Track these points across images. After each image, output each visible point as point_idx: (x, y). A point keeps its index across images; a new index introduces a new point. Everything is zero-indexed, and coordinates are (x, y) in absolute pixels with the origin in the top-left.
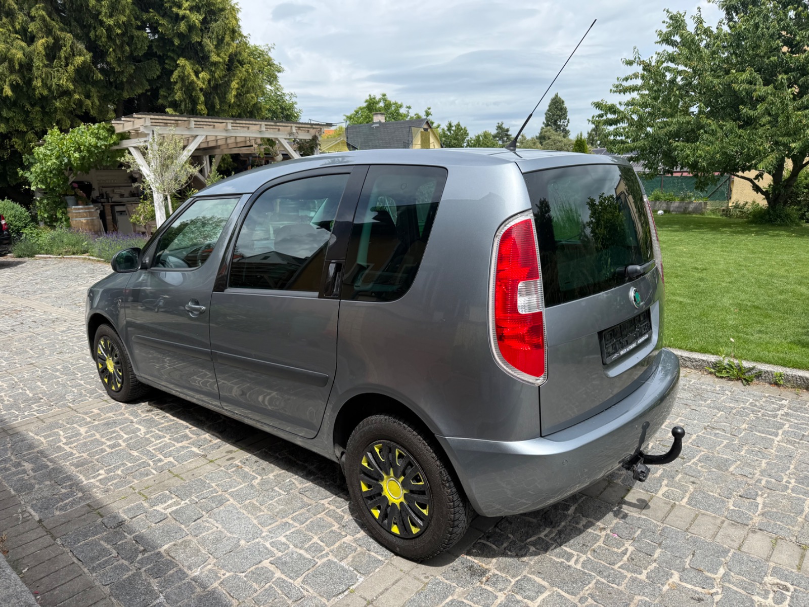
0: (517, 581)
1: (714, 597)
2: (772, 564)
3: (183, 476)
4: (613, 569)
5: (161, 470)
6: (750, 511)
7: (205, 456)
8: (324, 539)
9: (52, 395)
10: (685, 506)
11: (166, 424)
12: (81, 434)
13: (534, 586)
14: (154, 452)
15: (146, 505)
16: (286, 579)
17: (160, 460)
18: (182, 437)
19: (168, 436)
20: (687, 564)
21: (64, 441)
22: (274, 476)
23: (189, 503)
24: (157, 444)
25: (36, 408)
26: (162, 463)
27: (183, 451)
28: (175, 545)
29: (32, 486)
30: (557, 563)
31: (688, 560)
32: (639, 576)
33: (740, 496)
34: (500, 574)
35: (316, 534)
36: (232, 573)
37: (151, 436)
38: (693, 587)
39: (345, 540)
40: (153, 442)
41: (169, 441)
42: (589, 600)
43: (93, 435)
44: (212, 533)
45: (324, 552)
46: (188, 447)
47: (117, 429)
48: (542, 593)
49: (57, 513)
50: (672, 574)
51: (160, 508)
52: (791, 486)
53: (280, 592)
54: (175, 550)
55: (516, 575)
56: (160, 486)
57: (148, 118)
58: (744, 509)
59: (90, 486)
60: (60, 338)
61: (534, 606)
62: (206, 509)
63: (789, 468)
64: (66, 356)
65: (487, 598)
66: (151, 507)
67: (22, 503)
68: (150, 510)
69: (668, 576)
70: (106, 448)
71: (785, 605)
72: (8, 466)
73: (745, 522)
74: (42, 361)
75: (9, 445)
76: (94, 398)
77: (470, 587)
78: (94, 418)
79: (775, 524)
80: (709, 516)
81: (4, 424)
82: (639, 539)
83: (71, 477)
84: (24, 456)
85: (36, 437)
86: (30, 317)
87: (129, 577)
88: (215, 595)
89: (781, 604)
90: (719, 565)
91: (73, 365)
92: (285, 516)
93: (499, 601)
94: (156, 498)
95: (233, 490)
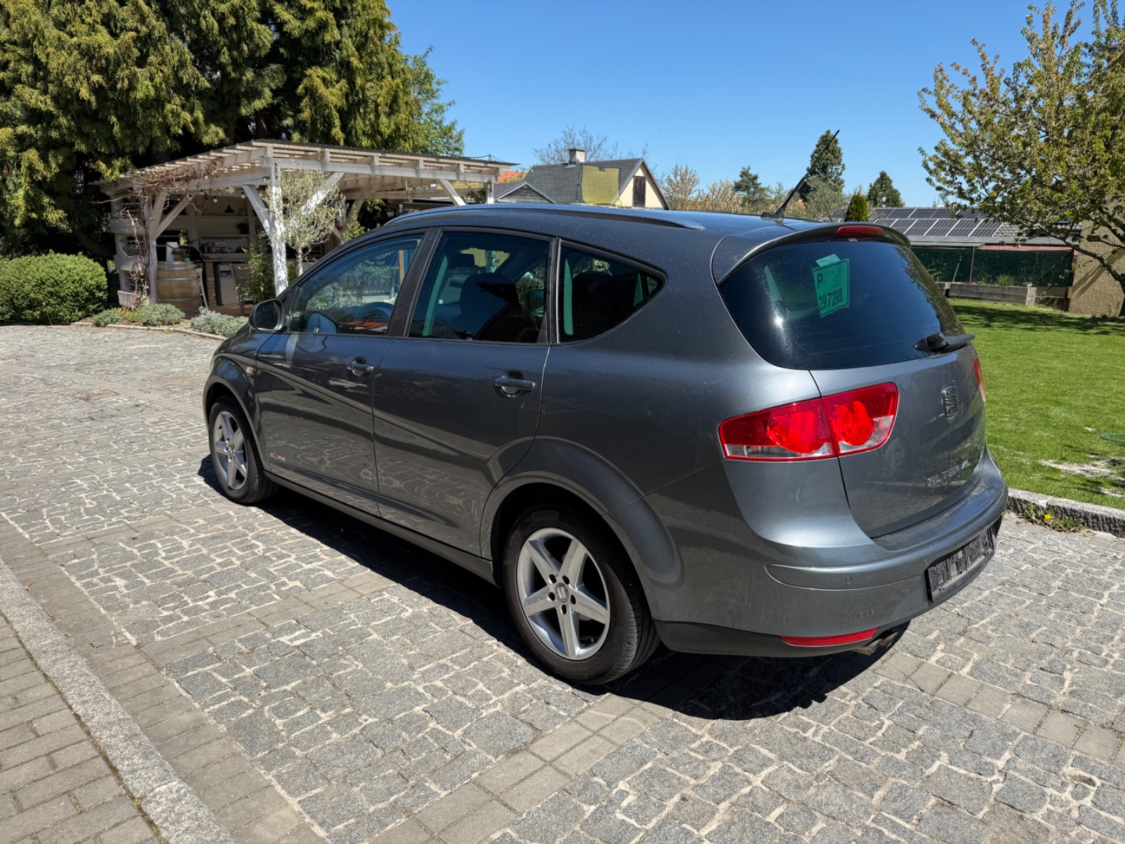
0: (736, 751)
2: (1076, 753)
3: (315, 604)
4: (862, 744)
5: (285, 596)
6: (1052, 688)
7: (341, 581)
8: (492, 687)
9: (145, 499)
10: (965, 677)
11: (291, 541)
12: (183, 548)
13: (758, 758)
14: (276, 573)
15: (268, 635)
16: (443, 730)
17: (284, 584)
18: (311, 557)
19: (294, 556)
20: (962, 745)
21: (163, 554)
22: (429, 609)
23: (321, 635)
24: (281, 564)
25: (127, 514)
26: (287, 588)
27: (313, 574)
28: (305, 683)
29: (128, 605)
31: (963, 742)
33: (1042, 669)
34: (715, 741)
35: (481, 680)
36: (376, 720)
37: (273, 555)
38: (965, 772)
39: (517, 689)
40: (275, 562)
41: (295, 562)
42: (828, 779)
43: (198, 550)
44: (351, 673)
45: (491, 702)
46: (319, 570)
47: (229, 544)
48: (767, 766)
49: (158, 638)
50: (940, 755)
51: (285, 639)
52: (1112, 661)
53: (436, 745)
54: (305, 689)
55: (737, 744)
56: (285, 613)
57: (270, 147)
58: (1045, 686)
59: (197, 610)
60: (151, 430)
61: (757, 781)
62: (343, 644)
63: (1112, 638)
64: (160, 453)
65: (697, 768)
66: (274, 637)
67: (116, 624)
68: (273, 641)
69: (935, 757)
70: (216, 566)
71: (1087, 801)
72: (95, 580)
73: (1044, 701)
74: (130, 458)
75: (95, 556)
76: (198, 506)
77: (675, 754)
78: (198, 530)
79: (1085, 706)
80: (996, 690)
81: (86, 531)
82: (900, 713)
83: (173, 597)
84: (115, 569)
85: (128, 549)
86: (112, 403)
87: (250, 716)
88: (355, 743)
89: (1082, 799)
90: (1003, 749)
91: (169, 465)
92: (444, 657)
93: (712, 772)
94: (281, 628)
95: (377, 623)
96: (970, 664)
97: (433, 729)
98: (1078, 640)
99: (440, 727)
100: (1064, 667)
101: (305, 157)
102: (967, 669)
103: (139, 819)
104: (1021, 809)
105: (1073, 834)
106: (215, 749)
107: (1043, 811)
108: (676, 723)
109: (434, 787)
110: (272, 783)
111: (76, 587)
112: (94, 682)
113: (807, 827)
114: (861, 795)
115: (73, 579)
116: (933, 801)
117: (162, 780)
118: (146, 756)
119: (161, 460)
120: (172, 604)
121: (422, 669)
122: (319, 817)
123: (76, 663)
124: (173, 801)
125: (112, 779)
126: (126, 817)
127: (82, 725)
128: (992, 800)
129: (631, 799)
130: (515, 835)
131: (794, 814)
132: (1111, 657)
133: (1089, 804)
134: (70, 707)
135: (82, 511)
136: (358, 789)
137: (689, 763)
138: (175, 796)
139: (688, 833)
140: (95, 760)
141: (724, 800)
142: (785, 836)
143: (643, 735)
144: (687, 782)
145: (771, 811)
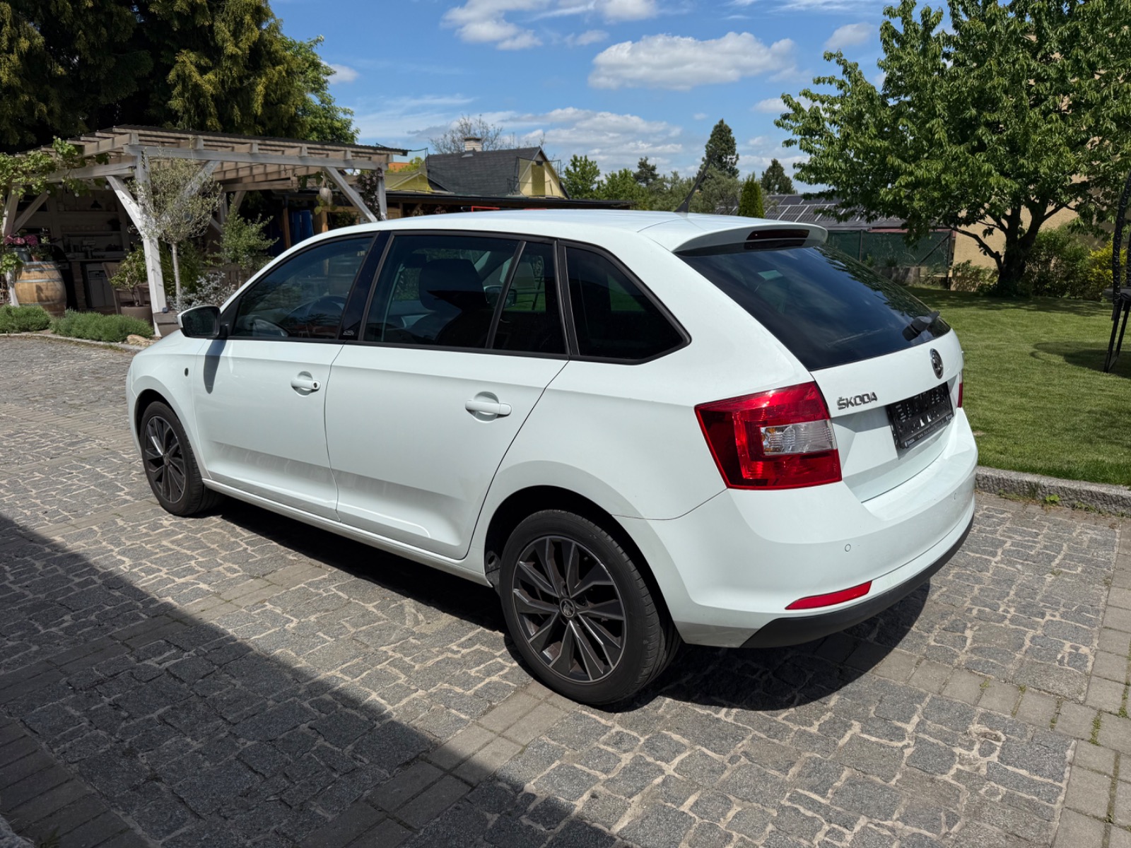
0: (648, 740)
1: (905, 751)
2: (981, 710)
3: (188, 621)
4: (775, 721)
5: (155, 614)
6: (955, 647)
7: (218, 595)
8: (386, 696)
11: (162, 554)
12: (38, 570)
13: (670, 745)
14: (144, 590)
15: (132, 659)
16: (332, 747)
17: (153, 601)
18: (184, 570)
19: (165, 570)
20: (872, 712)
21: (12, 578)
22: (317, 618)
23: (194, 655)
24: (150, 580)
26: (156, 605)
27: (187, 588)
28: (172, 709)
30: (702, 716)
31: (873, 709)
32: (808, 729)
33: (944, 629)
34: (625, 731)
35: (375, 690)
36: (255, 742)
37: (140, 570)
38: (877, 740)
39: (414, 695)
40: (143, 577)
41: (165, 576)
42: (742, 760)
43: (55, 570)
44: (228, 692)
45: (385, 712)
46: (193, 584)
47: (90, 561)
48: (680, 753)
50: (852, 725)
51: (152, 662)
52: (1009, 616)
53: (322, 763)
54: (175, 715)
55: (648, 732)
56: (153, 634)
57: (135, 134)
58: (948, 645)
59: (51, 637)
60: (5, 444)
61: (669, 769)
62: (219, 662)
63: (1008, 594)
64: (15, 467)
65: (607, 761)
66: (139, 660)
68: (138, 665)
69: (847, 727)
70: (74, 587)
71: (994, 758)
73: (948, 660)
76: (56, 522)
77: (585, 749)
78: (55, 548)
79: (986, 662)
80: (902, 654)
82: (811, 684)
83: (21, 626)
87: (106, 752)
89: (989, 756)
90: (914, 711)
91: (24, 479)
92: (333, 668)
93: (623, 764)
94: (146, 650)
95: (257, 637)
96: (877, 630)
97: (321, 747)
98: (976, 597)
99: (327, 744)
100: (965, 626)
101: (175, 145)
102: (873, 636)
104: (932, 771)
105: (982, 792)
106: (65, 792)
107: (953, 772)
108: (584, 716)
109: (320, 811)
110: (131, 826)
113: (723, 813)
114: (777, 773)
116: (846, 773)
120: (19, 633)
128: (903, 765)
129: (538, 802)
131: (709, 800)
132: (1008, 612)
133: (996, 760)
137: (600, 757)
139: (598, 833)
141: (636, 793)
142: (700, 824)
143: (550, 732)
144: (597, 777)
145: (684, 801)
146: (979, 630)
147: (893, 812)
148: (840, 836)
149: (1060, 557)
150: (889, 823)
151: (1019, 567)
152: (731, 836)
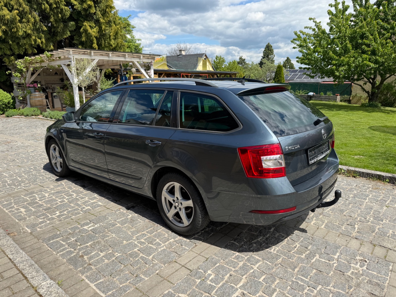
0: (248, 258)
1: (334, 264)
2: (360, 252)
3: (96, 215)
4: (290, 253)
5: (85, 212)
6: (352, 231)
7: (105, 206)
8: (162, 241)
9: (30, 179)
10: (323, 229)
12: (46, 196)
13: (255, 260)
14: (81, 204)
15: (79, 226)
17: (84, 208)
18: (93, 198)
19: (87, 198)
20: (323, 251)
21: (38, 199)
22: (137, 214)
23: (99, 226)
24: (82, 201)
25: (23, 185)
26: (85, 209)
27: (94, 204)
28: (94, 243)
29: (26, 218)
32: (301, 256)
33: (348, 224)
34: (240, 255)
35: (158, 238)
36: (121, 254)
37: (79, 198)
38: (325, 261)
39: (170, 241)
42: (279, 265)
43: (52, 197)
44: (111, 238)
45: (162, 246)
46: (97, 202)
47: (63, 194)
48: (258, 262)
49: (39, 229)
50: (316, 255)
51: (86, 227)
52: (370, 221)
53: (143, 262)
54: (94, 245)
55: (248, 255)
56: (85, 218)
57: (71, 50)
58: (349, 230)
59: (53, 219)
60: (31, 154)
61: (255, 268)
62: (107, 228)
63: (370, 213)
64: (35, 162)
65: (235, 264)
66: (82, 227)
67: (22, 225)
68: (81, 228)
69: (314, 256)
70: (58, 202)
71: (365, 268)
72: (13, 210)
73: (349, 235)
74: (23, 165)
75: (12, 201)
76: (51, 181)
77: (227, 260)
78: (51, 189)
79: (362, 236)
80: (333, 232)
81: (9, 192)
82: (302, 242)
83: (43, 215)
84: (21, 205)
85: (25, 198)
86: (15, 145)
87: (74, 256)
88: (114, 263)
89: (363, 267)
90: (337, 252)
91: (38, 167)
92: (144, 231)
93: (240, 265)
94: (84, 224)
95: (119, 220)
96: (324, 224)
97: (142, 256)
98: (359, 214)
99: (144, 256)
100: (355, 224)
101: (84, 54)
102: (323, 226)
103: (36, 295)
104: (343, 271)
105: (360, 279)
106: (62, 268)
107: (351, 272)
109: (143, 277)
110: (84, 279)
111: (6, 213)
112: (16, 246)
113: (273, 282)
114: (291, 270)
115: (5, 209)
116: (314, 271)
117: (44, 279)
118: (37, 272)
119: (35, 165)
120: (43, 217)
121: (136, 236)
122: (102, 290)
123: (8, 240)
124: (48, 287)
125: (25, 281)
126: (31, 294)
127: (12, 262)
128: (334, 269)
129: (212, 276)
130: (173, 292)
131: (269, 278)
132: (370, 219)
134: (7, 256)
135: (7, 185)
136: (116, 279)
137: (232, 263)
138: (49, 286)
139: (233, 287)
140: (18, 274)
141: (244, 275)
142: (266, 286)
143: (215, 254)
144: (232, 269)
145: (260, 278)
146: (360, 225)
147: (330, 284)
148: (312, 292)
149: (389, 201)
150: (329, 288)
151: (374, 204)
152: (276, 290)
